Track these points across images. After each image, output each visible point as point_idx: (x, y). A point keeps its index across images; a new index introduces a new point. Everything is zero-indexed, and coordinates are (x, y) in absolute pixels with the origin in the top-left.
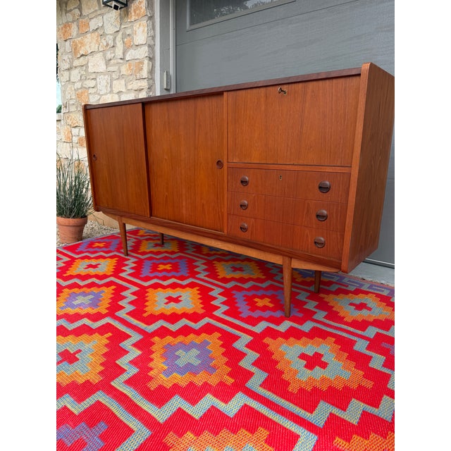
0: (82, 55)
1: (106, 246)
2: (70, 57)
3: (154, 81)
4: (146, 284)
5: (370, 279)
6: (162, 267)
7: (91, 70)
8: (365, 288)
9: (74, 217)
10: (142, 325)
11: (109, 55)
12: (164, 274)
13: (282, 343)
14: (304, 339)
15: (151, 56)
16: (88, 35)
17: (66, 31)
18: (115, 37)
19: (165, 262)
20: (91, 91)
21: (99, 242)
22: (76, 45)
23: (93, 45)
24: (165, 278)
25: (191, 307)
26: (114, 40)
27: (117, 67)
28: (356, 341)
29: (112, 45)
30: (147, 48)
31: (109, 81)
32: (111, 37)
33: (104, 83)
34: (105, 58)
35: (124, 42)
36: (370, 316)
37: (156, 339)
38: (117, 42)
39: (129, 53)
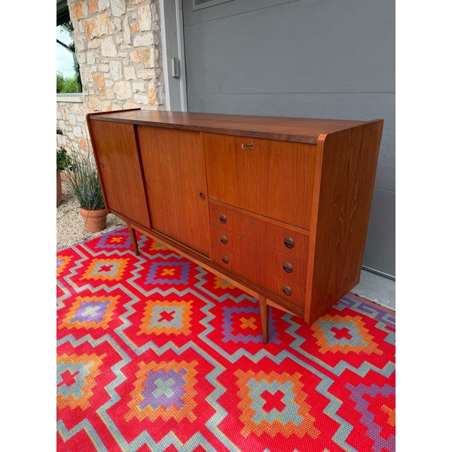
0: (95, 37)
1: (122, 242)
2: (85, 38)
3: (162, 69)
4: (147, 294)
5: (363, 296)
6: (166, 272)
7: (104, 54)
8: (354, 308)
9: (95, 209)
10: (133, 346)
11: (119, 40)
12: (166, 281)
13: (251, 377)
14: (273, 373)
15: (157, 44)
16: (98, 16)
17: (77, 11)
18: (122, 21)
19: (170, 264)
20: (106, 76)
21: (117, 237)
22: (88, 26)
23: (103, 27)
24: (165, 287)
25: (180, 327)
26: (122, 23)
27: (127, 53)
28: (321, 379)
29: (120, 29)
30: (152, 35)
31: (120, 68)
32: (119, 20)
33: (116, 69)
34: (115, 42)
35: (130, 27)
36: (347, 346)
37: (142, 364)
38: (124, 26)
39: (136, 39)
